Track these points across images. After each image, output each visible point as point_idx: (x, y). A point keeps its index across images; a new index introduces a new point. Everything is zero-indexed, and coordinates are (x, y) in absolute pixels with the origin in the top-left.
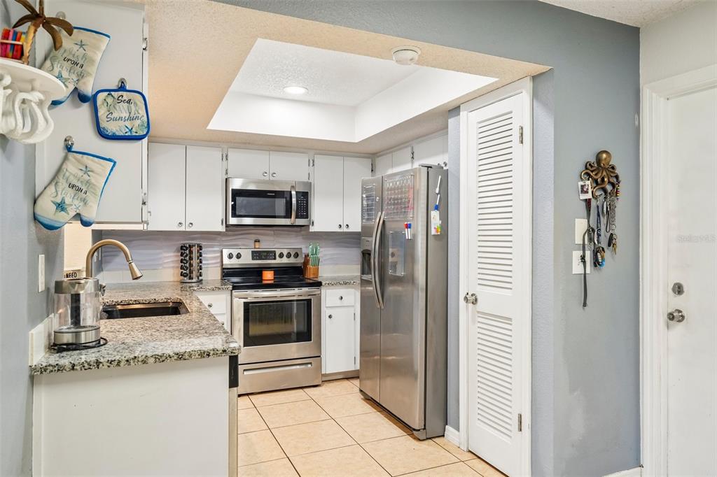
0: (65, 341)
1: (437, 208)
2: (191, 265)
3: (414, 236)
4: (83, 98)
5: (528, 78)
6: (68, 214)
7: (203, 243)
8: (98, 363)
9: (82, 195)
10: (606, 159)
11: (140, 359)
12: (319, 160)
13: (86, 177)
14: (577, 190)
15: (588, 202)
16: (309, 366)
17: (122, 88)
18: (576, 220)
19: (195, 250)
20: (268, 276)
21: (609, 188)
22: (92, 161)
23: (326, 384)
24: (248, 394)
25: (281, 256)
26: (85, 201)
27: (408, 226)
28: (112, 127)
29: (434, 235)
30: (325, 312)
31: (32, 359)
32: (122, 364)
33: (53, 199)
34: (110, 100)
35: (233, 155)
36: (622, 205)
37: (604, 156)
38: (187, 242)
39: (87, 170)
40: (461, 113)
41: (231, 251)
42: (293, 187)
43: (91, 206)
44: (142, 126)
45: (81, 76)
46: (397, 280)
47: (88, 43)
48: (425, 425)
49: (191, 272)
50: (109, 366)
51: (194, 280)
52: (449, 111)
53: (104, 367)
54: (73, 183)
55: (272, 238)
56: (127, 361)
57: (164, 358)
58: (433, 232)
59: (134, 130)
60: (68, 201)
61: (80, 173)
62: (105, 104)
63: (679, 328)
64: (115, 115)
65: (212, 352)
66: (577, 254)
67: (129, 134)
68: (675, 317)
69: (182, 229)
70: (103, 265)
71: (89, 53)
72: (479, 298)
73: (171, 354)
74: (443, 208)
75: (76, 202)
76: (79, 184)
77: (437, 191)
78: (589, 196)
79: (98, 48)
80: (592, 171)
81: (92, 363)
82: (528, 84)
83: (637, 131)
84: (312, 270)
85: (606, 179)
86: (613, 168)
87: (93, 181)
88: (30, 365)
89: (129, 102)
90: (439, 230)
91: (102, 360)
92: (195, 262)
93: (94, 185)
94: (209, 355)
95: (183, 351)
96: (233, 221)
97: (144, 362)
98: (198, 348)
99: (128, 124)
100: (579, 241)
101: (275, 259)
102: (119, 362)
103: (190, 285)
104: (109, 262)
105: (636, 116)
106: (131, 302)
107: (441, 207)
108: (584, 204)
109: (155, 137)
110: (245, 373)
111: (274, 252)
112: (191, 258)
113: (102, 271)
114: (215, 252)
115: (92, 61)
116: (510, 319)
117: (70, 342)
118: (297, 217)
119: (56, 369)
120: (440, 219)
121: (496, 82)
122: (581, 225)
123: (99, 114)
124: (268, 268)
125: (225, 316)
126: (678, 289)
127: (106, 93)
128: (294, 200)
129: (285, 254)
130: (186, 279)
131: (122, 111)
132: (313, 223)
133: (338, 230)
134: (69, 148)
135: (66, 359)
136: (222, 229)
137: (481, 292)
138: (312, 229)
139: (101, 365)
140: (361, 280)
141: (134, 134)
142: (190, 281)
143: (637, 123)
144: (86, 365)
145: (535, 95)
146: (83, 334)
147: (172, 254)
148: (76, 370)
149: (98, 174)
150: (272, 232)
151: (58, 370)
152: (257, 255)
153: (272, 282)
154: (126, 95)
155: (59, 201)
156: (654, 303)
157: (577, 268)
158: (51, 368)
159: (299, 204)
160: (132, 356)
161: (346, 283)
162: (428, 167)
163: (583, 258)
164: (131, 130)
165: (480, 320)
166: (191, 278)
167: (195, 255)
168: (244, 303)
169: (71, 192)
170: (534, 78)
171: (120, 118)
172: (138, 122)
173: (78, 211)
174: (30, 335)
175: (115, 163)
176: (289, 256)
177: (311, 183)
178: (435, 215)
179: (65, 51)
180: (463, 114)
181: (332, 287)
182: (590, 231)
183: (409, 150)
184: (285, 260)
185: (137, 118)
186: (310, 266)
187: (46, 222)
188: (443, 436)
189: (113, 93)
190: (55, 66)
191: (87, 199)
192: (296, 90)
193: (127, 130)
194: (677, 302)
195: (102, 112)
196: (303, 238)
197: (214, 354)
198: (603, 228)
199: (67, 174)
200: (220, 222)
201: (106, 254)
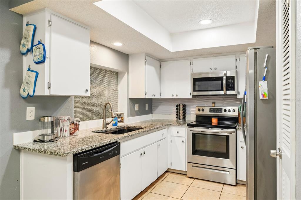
1: (264, 79)
4: (29, 50)
6: (26, 93)
12: (242, 57)
17: (39, 43)
20: (214, 121)
22: (31, 73)
25: (225, 111)
26: (29, 88)
28: (35, 59)
33: (23, 88)
35: (195, 62)
38: (178, 103)
39: (30, 76)
42: (224, 74)
47: (29, 30)
51: (181, 120)
55: (222, 102)
58: (260, 97)
60: (26, 88)
62: (34, 51)
64: (36, 54)
69: (174, 97)
76: (28, 82)
77: (264, 66)
87: (31, 80)
90: (266, 95)
101: (222, 112)
103: (180, 122)
107: (268, 78)
110: (193, 167)
111: (222, 109)
113: (152, 113)
115: (30, 36)
120: (268, 87)
124: (215, 117)
127: (35, 47)
128: (224, 81)
129: (227, 111)
130: (178, 120)
131: (38, 52)
132: (239, 93)
136: (191, 97)
138: (239, 96)
141: (40, 60)
142: (180, 120)
147: (174, 108)
150: (222, 99)
152: (211, 110)
153: (216, 124)
154: (39, 46)
159: (229, 83)
162: (256, 49)
168: (193, 133)
169: (26, 85)
172: (41, 55)
176: (229, 111)
177: (237, 71)
184: (227, 113)
185: (41, 53)
193: (38, 59)
199: (26, 78)
200: (190, 94)
201: (155, 107)
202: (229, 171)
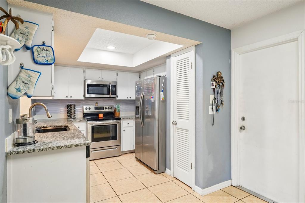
0: (20, 142)
1: (162, 91)
2: (71, 112)
3: (155, 101)
4: (28, 48)
5: (194, 46)
6: (22, 93)
7: (76, 104)
8: (34, 150)
9: (27, 85)
10: (220, 74)
11: (51, 148)
12: (120, 73)
13: (29, 79)
14: (210, 85)
15: (214, 89)
16: (116, 149)
17: (44, 45)
18: (210, 95)
19: (73, 106)
20: (101, 116)
21: (221, 84)
22: (31, 72)
23: (123, 155)
24: (93, 160)
25: (106, 108)
26: (28, 88)
27: (152, 98)
28: (40, 60)
29: (162, 101)
30: (122, 129)
31: (7, 150)
32: (44, 150)
33: (15, 87)
34: (39, 49)
35: (87, 71)
36: (225, 90)
37: (219, 73)
38: (70, 104)
39: (29, 76)
40: (171, 57)
41: (87, 107)
42: (110, 83)
43: (31, 90)
44: (52, 59)
45: (27, 40)
46: (149, 117)
47: (30, 27)
48: (158, 169)
49: (71, 115)
50: (38, 151)
51: (72, 118)
52: (167, 57)
53: (36, 152)
54: (23, 81)
55: (102, 102)
56: (46, 149)
57: (61, 147)
58: (161, 100)
59: (48, 61)
60: (21, 88)
61: (27, 77)
62: (37, 51)
63: (243, 132)
64: (41, 55)
65: (79, 145)
66: (210, 107)
67: (46, 62)
68: (242, 128)
69: (68, 98)
70: (36, 113)
71: (30, 31)
72: (177, 123)
73: (63, 146)
74: (165, 91)
75: (25, 88)
76: (26, 81)
77: (163, 85)
78: (214, 87)
79: (34, 29)
80: (215, 79)
81: (31, 150)
82: (194, 48)
83: (230, 65)
84: (117, 114)
85: (220, 81)
86: (222, 77)
87: (32, 80)
88: (6, 151)
89: (46, 50)
90: (163, 99)
91: (36, 149)
92: (73, 111)
93: (32, 81)
94: (78, 146)
95: (68, 144)
96: (87, 96)
97: (53, 149)
98: (74, 143)
99: (46, 58)
100: (211, 102)
101: (103, 110)
102: (43, 149)
103: (71, 120)
104: (38, 111)
105: (230, 60)
106: (47, 127)
107: (164, 91)
108: (213, 90)
109: (57, 64)
110: (92, 152)
111: (103, 107)
112: (71, 110)
113: (36, 115)
114: (81, 107)
115: (31, 34)
116: (188, 130)
117: (23, 142)
118: (112, 94)
119: (17, 153)
120: (164, 95)
121: (183, 47)
122: (212, 97)
123: (34, 55)
124: (101, 113)
125: (85, 131)
126: (243, 119)
127: (37, 47)
128: (111, 88)
129: (107, 108)
130: (69, 118)
131: (44, 53)
132: (118, 96)
133: (127, 99)
134: (22, 67)
135: (21, 149)
136: (83, 99)
137: (178, 121)
138: (117, 99)
139: (35, 151)
140: (136, 117)
141: (49, 62)
143: (230, 62)
144: (29, 151)
145: (196, 52)
146: (28, 139)
147: (64, 108)
148: (25, 153)
149: (33, 77)
150: (102, 100)
151: (18, 153)
152: (96, 108)
153: (102, 118)
154: (45, 48)
155: (18, 88)
156: (236, 123)
157: (211, 112)
158: (15, 153)
159: (113, 89)
160: (48, 147)
161: (130, 118)
162: (159, 76)
163: (212, 108)
164: (47, 61)
165: (178, 130)
166: (71, 117)
167: (73, 108)
168: (92, 126)
169: (23, 84)
170: (196, 46)
171: (43, 56)
172: (50, 58)
173: (26, 92)
174: (6, 140)
175: (41, 73)
176: (109, 108)
177: (117, 82)
178: (162, 93)
179: (20, 30)
180: (172, 58)
181: (125, 120)
182: (215, 99)
183: (152, 70)
184: (107, 110)
185: (50, 56)
186: (117, 112)
187: (12, 96)
188: (165, 172)
189: (40, 47)
190: (16, 35)
191: (30, 87)
192: (111, 48)
193: (46, 61)
194: (243, 123)
195: (36, 54)
196: (114, 102)
197: (80, 145)
198: (219, 98)
199: (21, 77)
200: (83, 96)
201: (37, 108)
202: (117, 148)
